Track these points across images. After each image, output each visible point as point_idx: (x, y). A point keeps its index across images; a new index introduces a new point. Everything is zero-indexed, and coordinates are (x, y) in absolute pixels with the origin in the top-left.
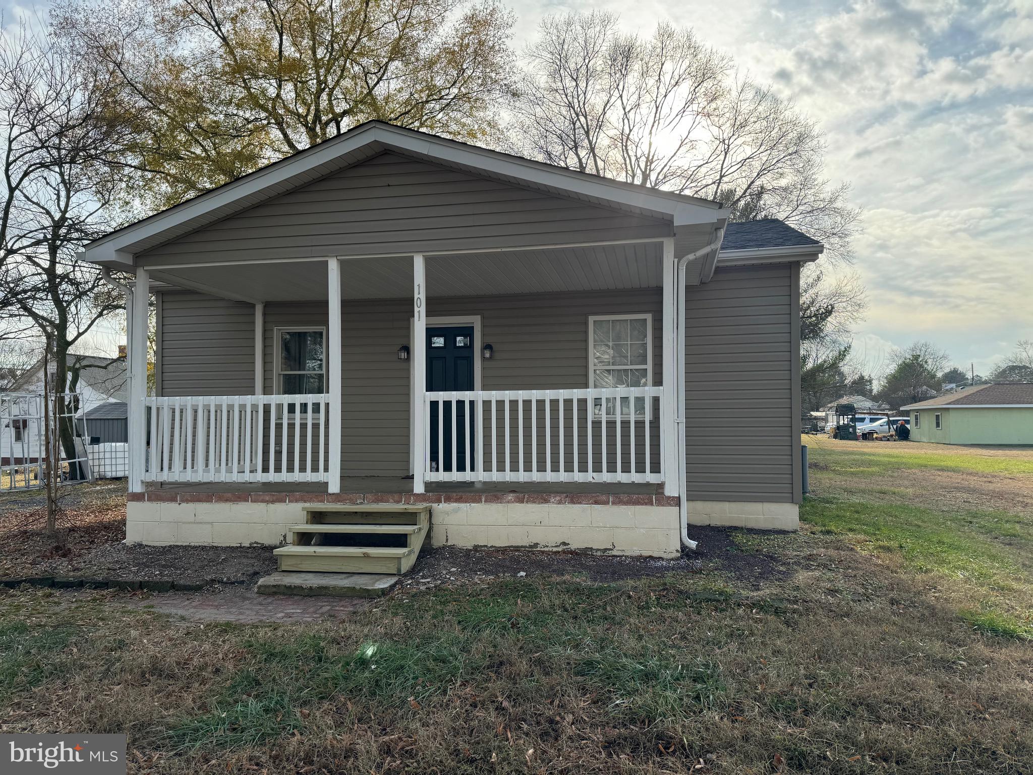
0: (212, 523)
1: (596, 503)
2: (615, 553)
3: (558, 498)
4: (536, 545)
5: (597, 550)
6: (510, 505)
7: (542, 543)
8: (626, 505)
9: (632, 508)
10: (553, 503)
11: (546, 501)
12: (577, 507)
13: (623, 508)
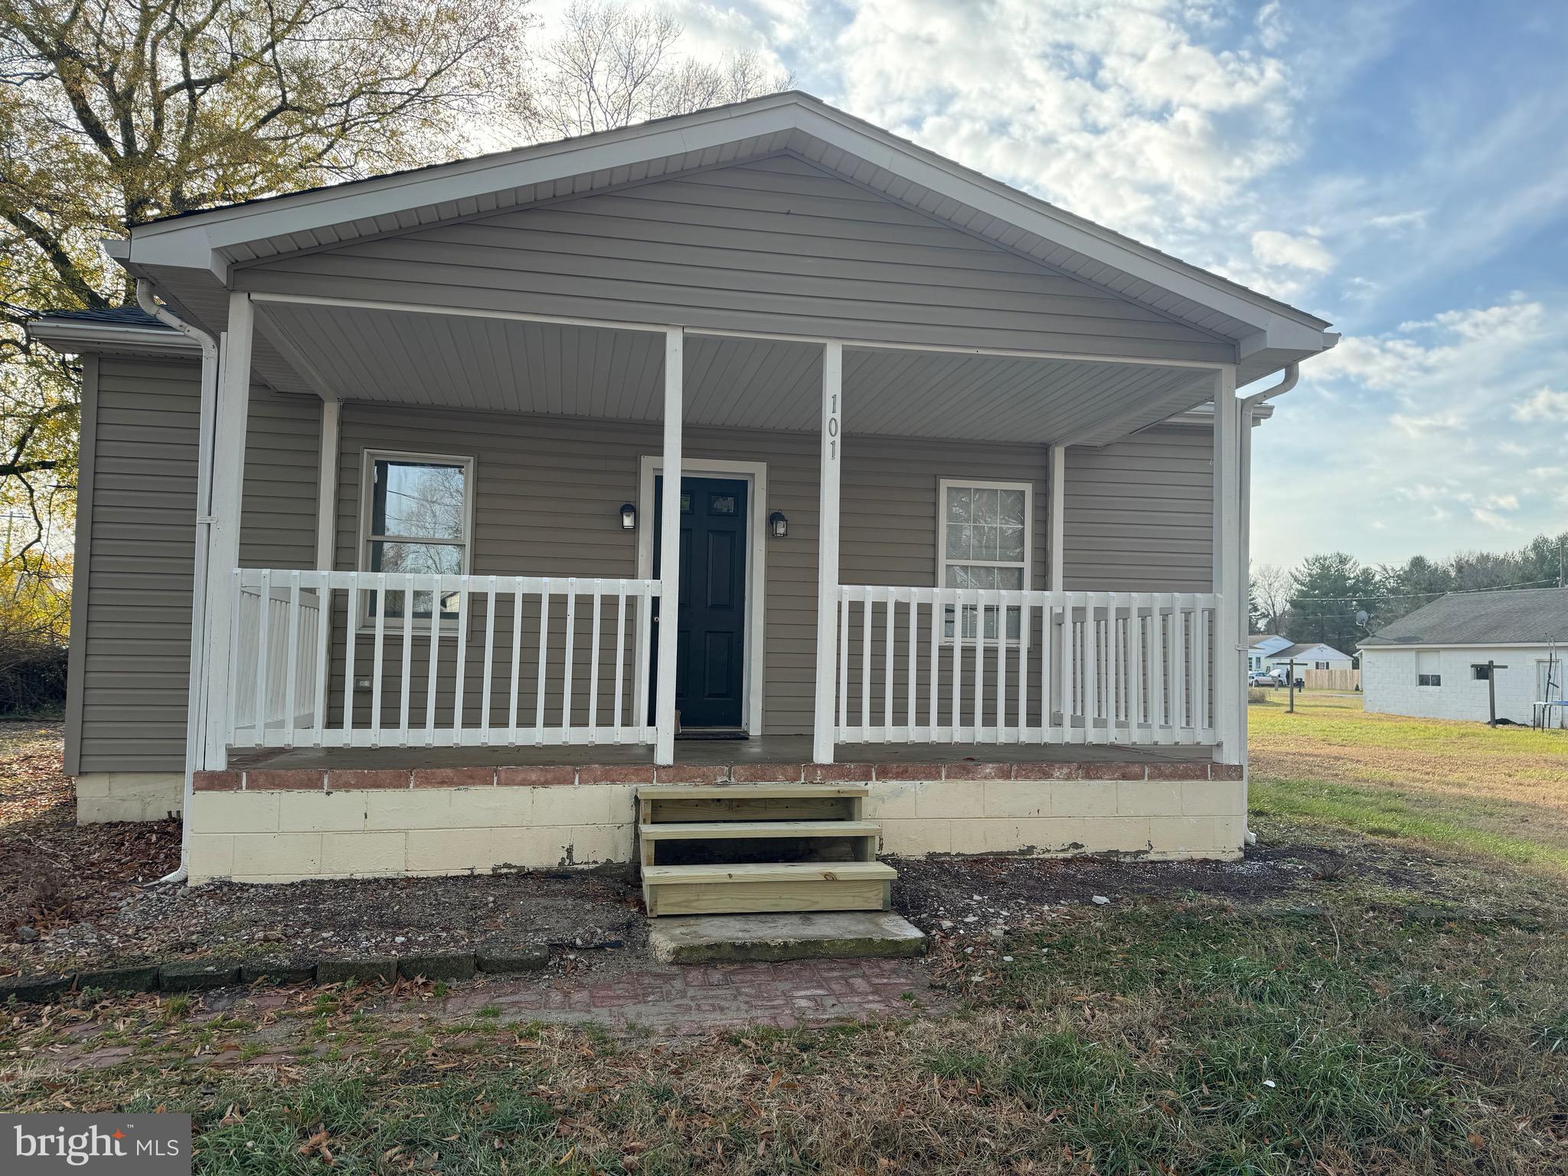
0: (406, 831)
1: (1124, 777)
2: (1152, 857)
3: (1065, 771)
4: (1031, 849)
5: (1126, 854)
6: (989, 783)
7: (1040, 846)
8: (1169, 780)
9: (1176, 785)
10: (1058, 778)
11: (1047, 775)
12: (1095, 784)
13: (1165, 784)
